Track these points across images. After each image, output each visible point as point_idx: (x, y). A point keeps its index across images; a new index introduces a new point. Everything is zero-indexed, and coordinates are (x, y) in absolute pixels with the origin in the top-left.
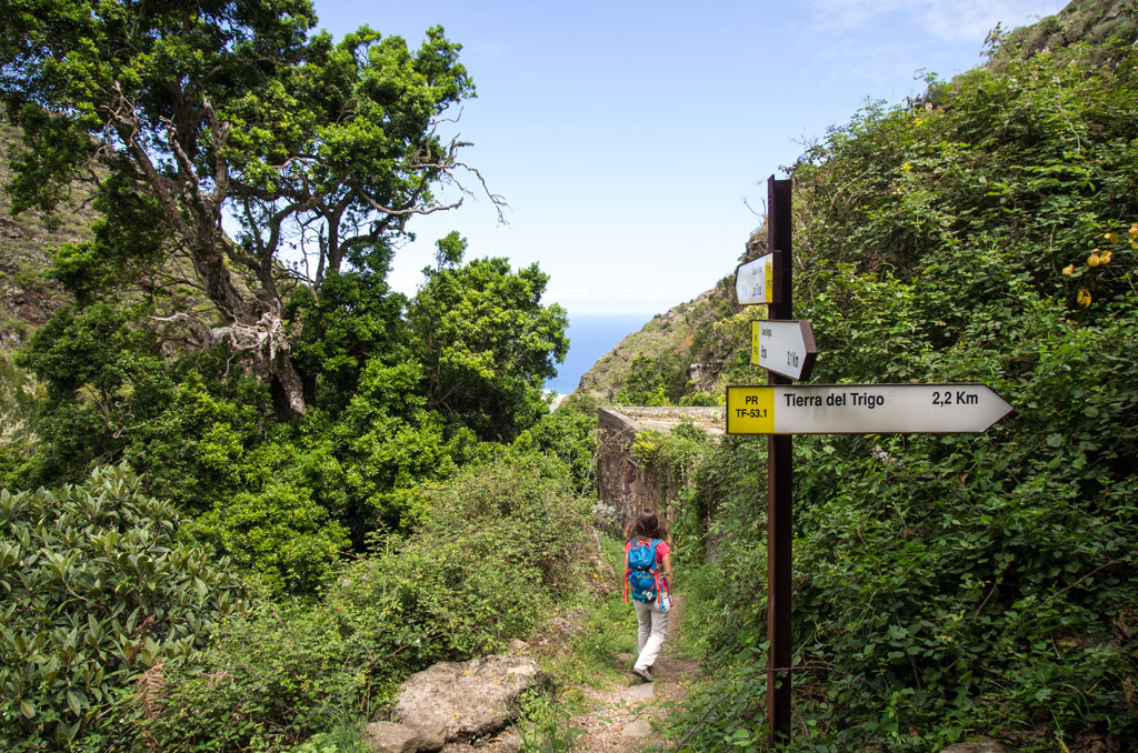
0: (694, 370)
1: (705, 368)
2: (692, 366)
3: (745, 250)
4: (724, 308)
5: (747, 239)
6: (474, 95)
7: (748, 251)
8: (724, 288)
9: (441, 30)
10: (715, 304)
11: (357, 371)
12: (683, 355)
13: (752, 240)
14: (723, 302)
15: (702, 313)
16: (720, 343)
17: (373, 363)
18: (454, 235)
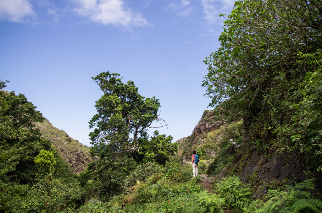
0: (184, 159)
1: (186, 159)
2: (183, 158)
3: (194, 130)
4: (189, 144)
5: (195, 127)
6: (161, 106)
7: (195, 130)
8: (188, 139)
9: (155, 97)
10: (186, 143)
11: (144, 155)
12: (180, 156)
13: (196, 128)
14: (189, 143)
15: (183, 145)
16: (190, 152)
17: (147, 153)
18: (156, 131)
